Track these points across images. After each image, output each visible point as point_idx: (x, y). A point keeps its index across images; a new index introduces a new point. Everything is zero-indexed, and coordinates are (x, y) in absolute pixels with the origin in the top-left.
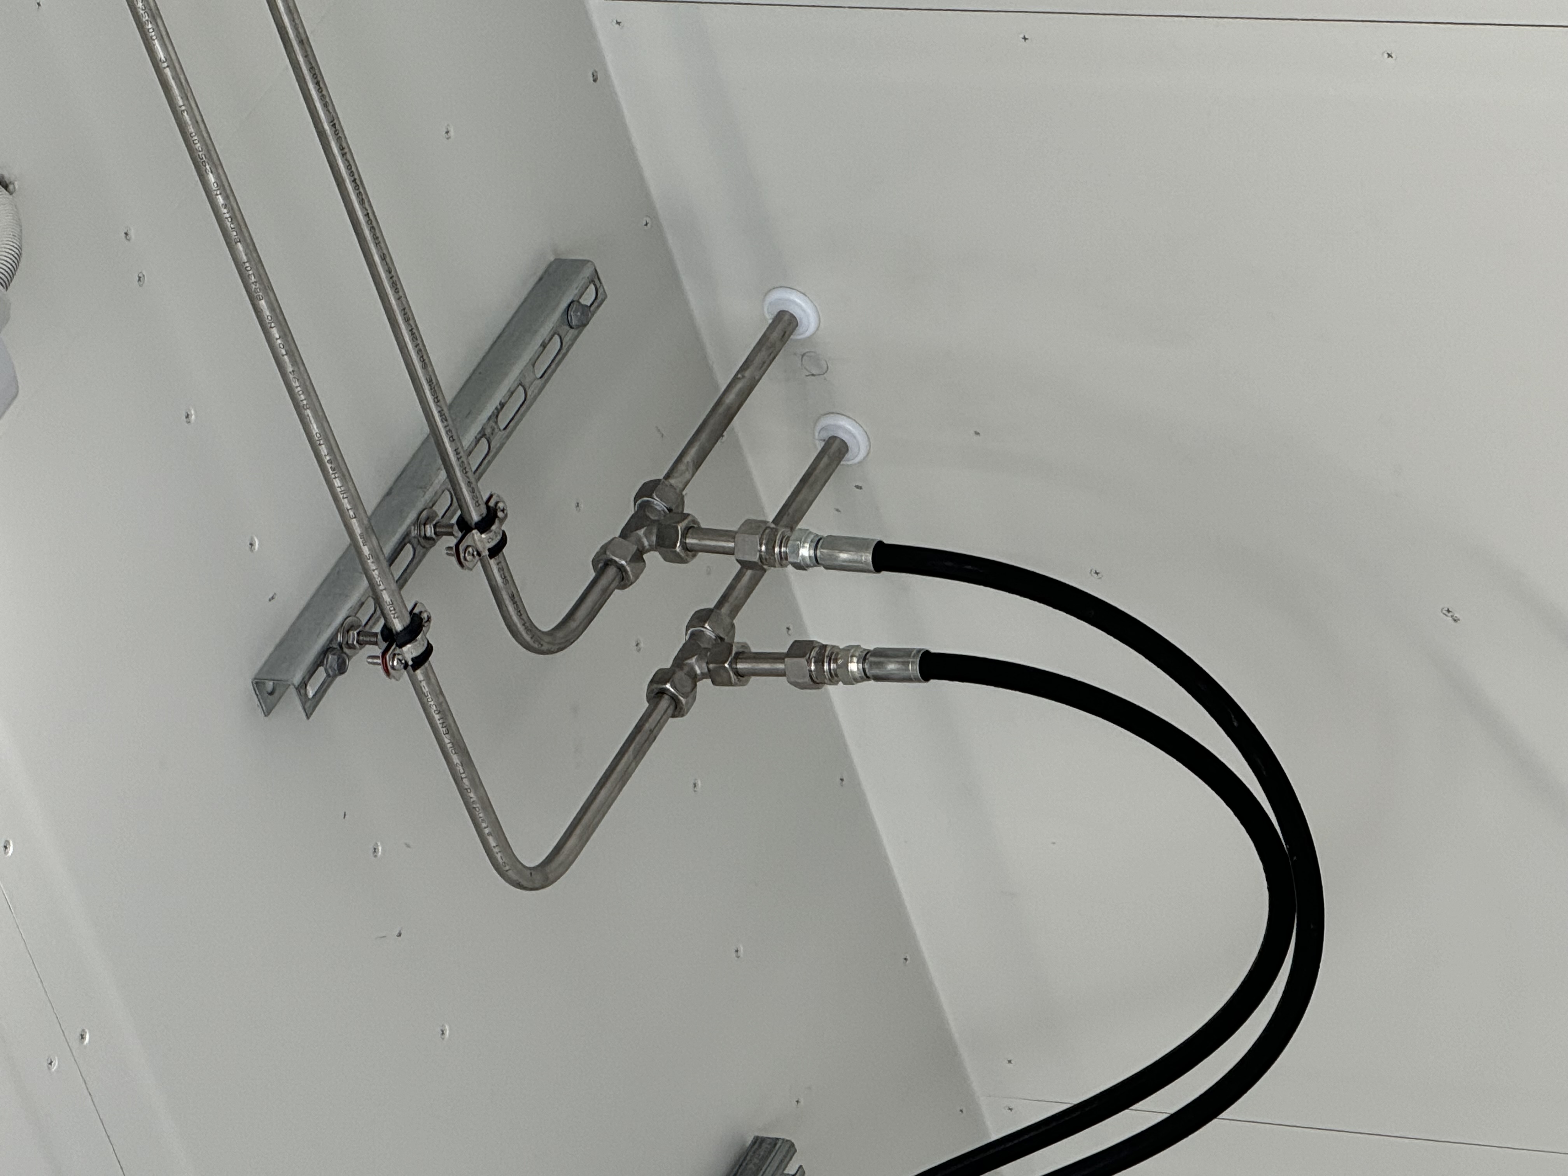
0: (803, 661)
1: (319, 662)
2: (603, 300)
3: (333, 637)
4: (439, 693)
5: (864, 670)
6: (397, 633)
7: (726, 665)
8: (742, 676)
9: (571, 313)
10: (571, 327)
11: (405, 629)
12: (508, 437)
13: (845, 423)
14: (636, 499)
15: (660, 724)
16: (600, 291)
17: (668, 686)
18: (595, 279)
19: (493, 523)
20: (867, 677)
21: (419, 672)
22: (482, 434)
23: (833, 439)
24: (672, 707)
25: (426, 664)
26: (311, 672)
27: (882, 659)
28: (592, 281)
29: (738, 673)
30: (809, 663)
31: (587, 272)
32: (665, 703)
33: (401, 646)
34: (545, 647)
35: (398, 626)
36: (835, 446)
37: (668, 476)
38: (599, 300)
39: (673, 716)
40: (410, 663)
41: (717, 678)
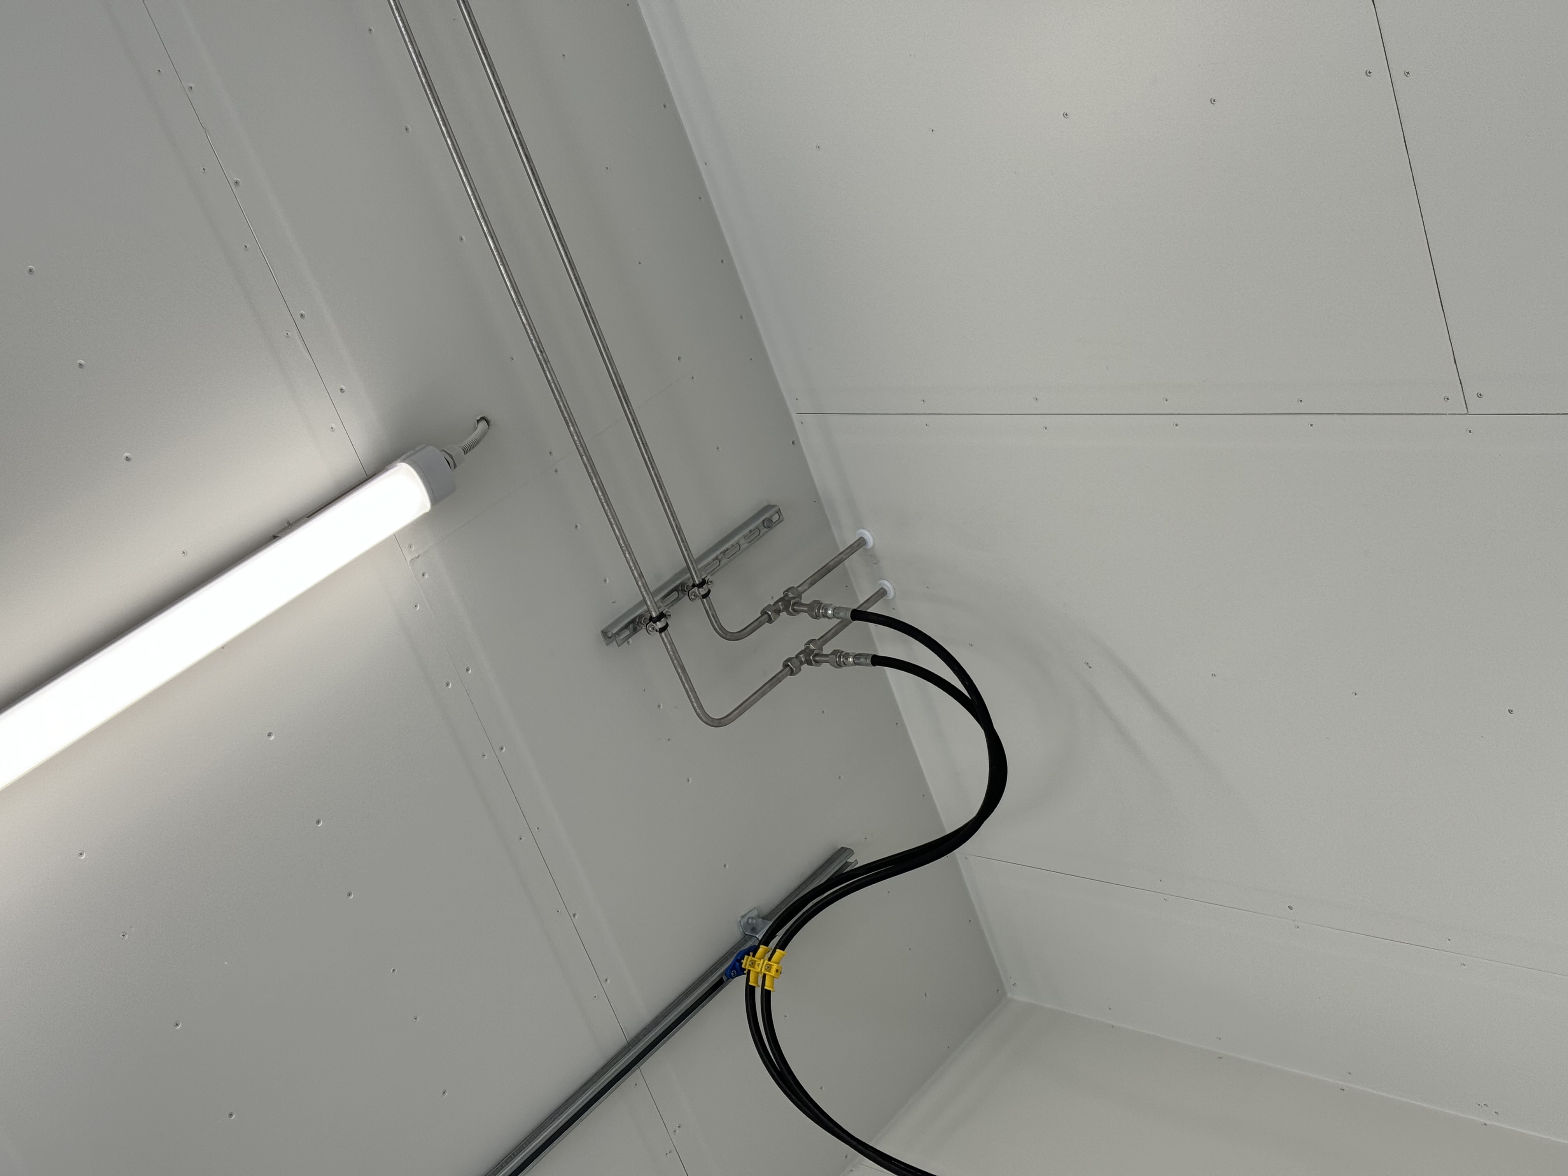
0: (834, 656)
1: (626, 627)
2: (781, 522)
3: (635, 618)
4: (672, 643)
5: (854, 661)
6: (654, 618)
7: (811, 658)
8: (818, 663)
9: (765, 522)
10: (765, 527)
11: (656, 617)
12: (729, 562)
13: (886, 582)
14: (784, 593)
15: (784, 677)
16: (781, 517)
17: (789, 664)
18: (779, 512)
19: (704, 585)
20: (856, 664)
21: (663, 634)
22: (717, 558)
23: (882, 588)
24: (790, 672)
25: (666, 631)
26: (622, 630)
27: (860, 657)
28: (777, 513)
29: (816, 662)
30: (836, 658)
31: (776, 509)
32: (788, 669)
33: (655, 622)
34: (728, 637)
35: (654, 615)
36: (882, 591)
37: (798, 587)
38: (780, 520)
39: (791, 675)
40: (658, 630)
41: (809, 663)
